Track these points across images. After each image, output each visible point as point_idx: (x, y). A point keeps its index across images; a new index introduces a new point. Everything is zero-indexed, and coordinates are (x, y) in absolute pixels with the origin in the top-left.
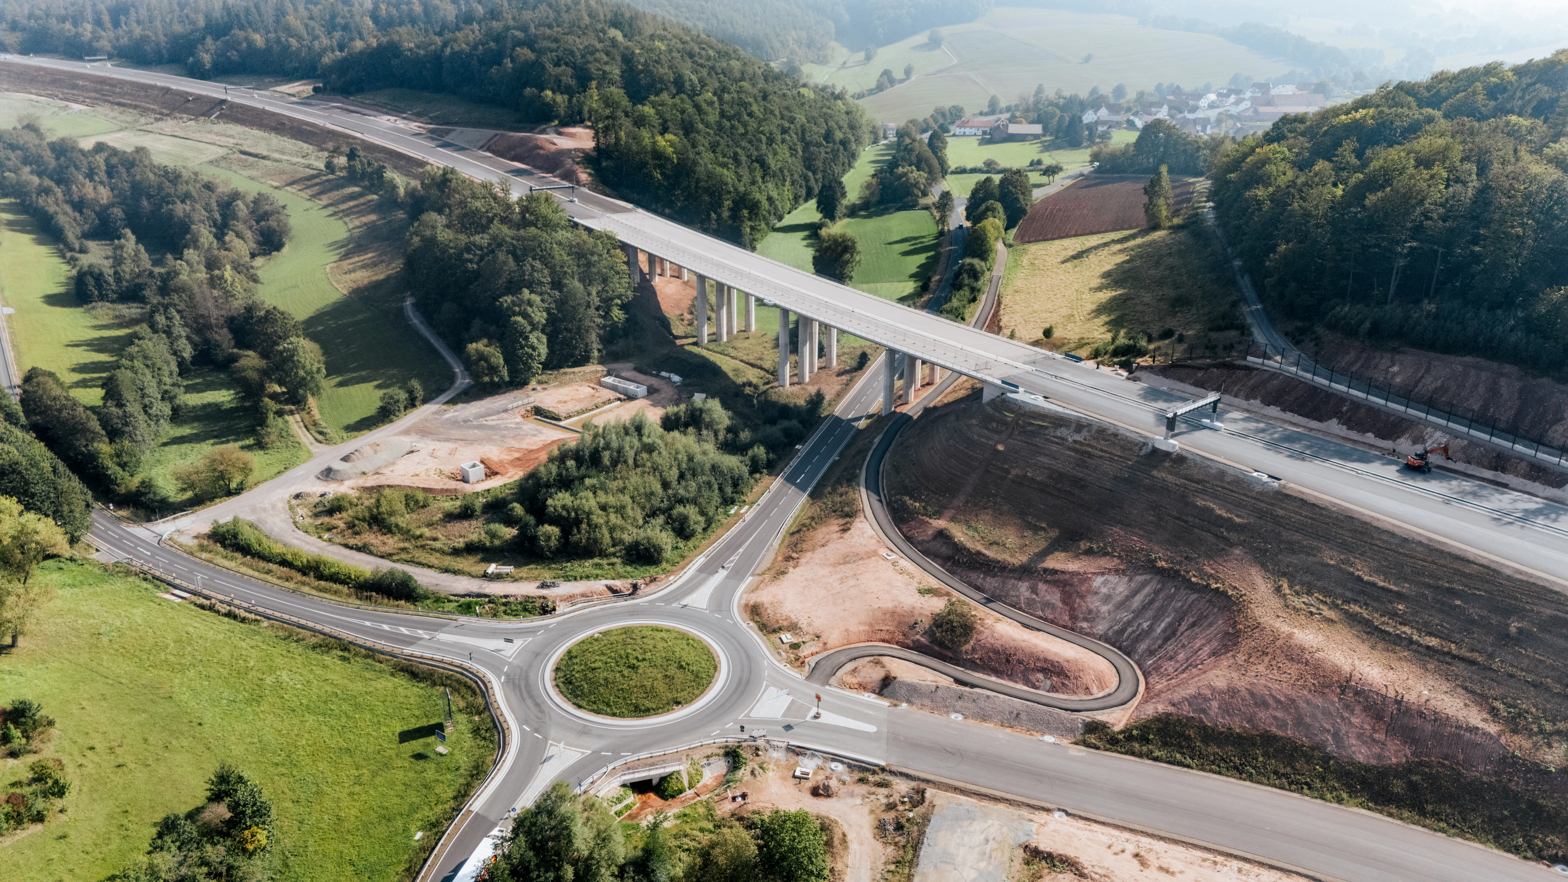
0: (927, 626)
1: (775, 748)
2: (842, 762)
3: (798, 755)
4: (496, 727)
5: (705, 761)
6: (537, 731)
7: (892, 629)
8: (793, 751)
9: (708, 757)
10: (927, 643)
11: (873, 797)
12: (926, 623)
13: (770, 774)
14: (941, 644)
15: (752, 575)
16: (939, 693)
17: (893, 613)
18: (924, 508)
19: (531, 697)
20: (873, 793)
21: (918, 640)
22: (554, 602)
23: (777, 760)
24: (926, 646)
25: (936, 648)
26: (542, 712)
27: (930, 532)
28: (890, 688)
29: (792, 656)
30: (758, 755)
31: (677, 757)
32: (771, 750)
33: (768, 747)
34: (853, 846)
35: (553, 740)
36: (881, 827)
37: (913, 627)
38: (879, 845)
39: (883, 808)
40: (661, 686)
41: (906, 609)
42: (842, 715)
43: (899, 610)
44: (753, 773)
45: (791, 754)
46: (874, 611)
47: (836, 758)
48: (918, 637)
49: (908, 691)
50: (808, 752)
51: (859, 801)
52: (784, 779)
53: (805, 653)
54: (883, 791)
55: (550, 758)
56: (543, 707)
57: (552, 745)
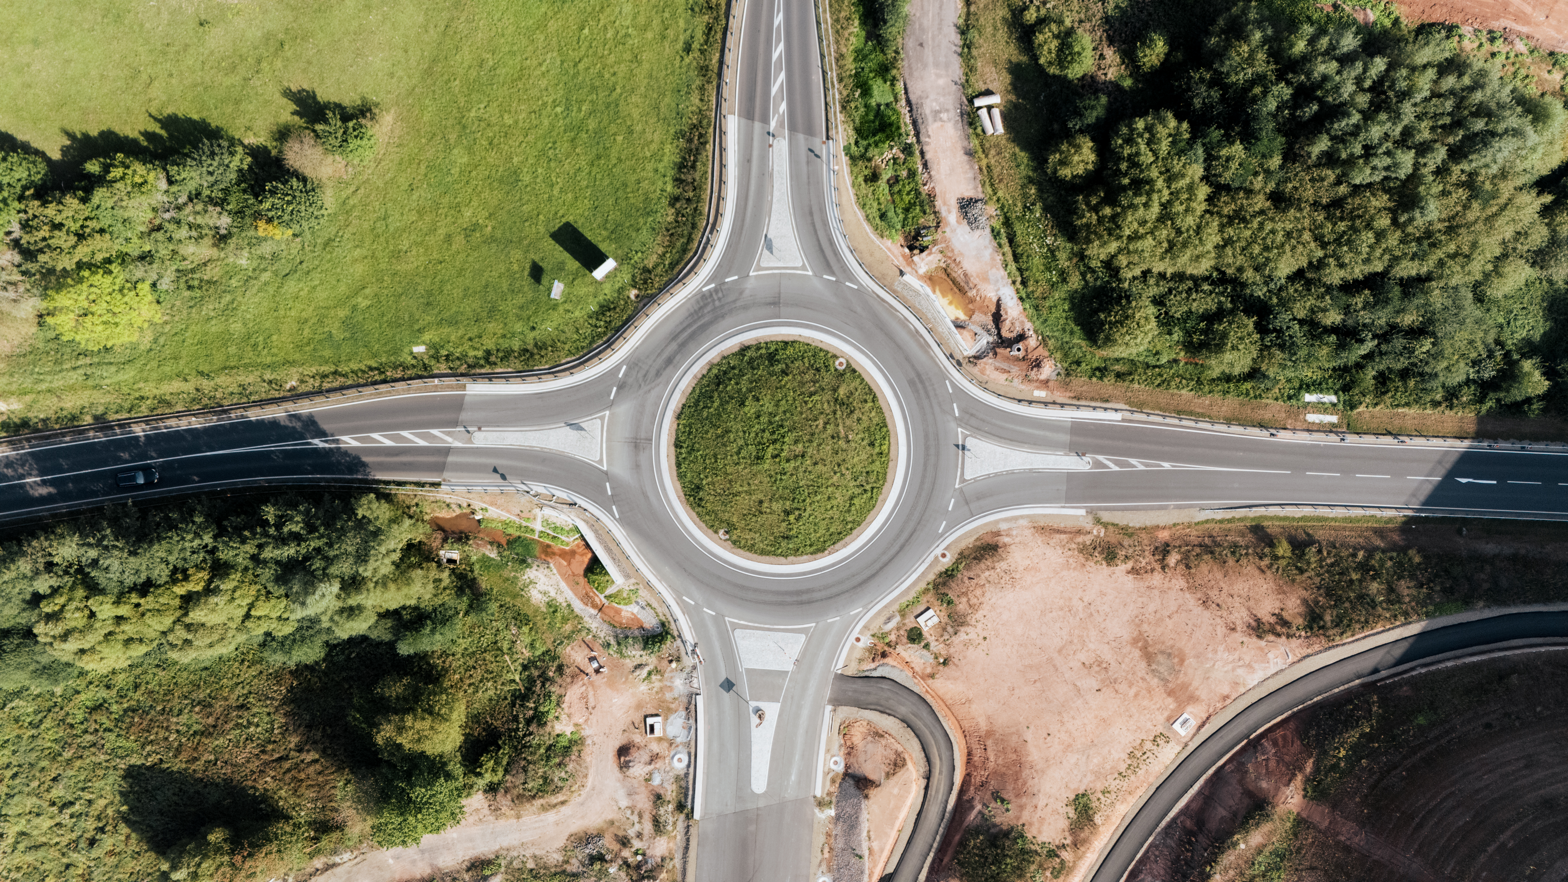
0: (998, 820)
1: (689, 677)
2: (689, 766)
3: (687, 709)
4: (617, 331)
5: (644, 604)
6: (621, 387)
7: (991, 765)
8: (690, 703)
9: (649, 605)
10: (966, 824)
11: (635, 818)
12: (1003, 818)
13: (643, 687)
14: (963, 844)
15: (1090, 511)
16: (854, 860)
17: (1019, 764)
18: (1335, 767)
19: (683, 345)
20: (640, 816)
21: (972, 807)
22: (935, 242)
23: (671, 688)
24: (962, 822)
25: (957, 838)
26: (658, 374)
27: (1264, 785)
28: (852, 790)
29: (893, 637)
30: (671, 661)
31: (630, 572)
32: (684, 675)
33: (688, 670)
34: (551, 816)
35: (612, 416)
36: (586, 839)
37: (997, 796)
38: (561, 842)
39: (621, 833)
40: (744, 502)
41: (1030, 782)
42: (774, 744)
43: (1026, 773)
44: (639, 666)
45: (685, 700)
46: (1018, 734)
47: (693, 758)
48: (979, 807)
49: (850, 817)
50: (692, 721)
51: (624, 803)
52: (639, 706)
53: (904, 654)
54: (648, 827)
55: (582, 429)
56: (671, 367)
57: (602, 418)
